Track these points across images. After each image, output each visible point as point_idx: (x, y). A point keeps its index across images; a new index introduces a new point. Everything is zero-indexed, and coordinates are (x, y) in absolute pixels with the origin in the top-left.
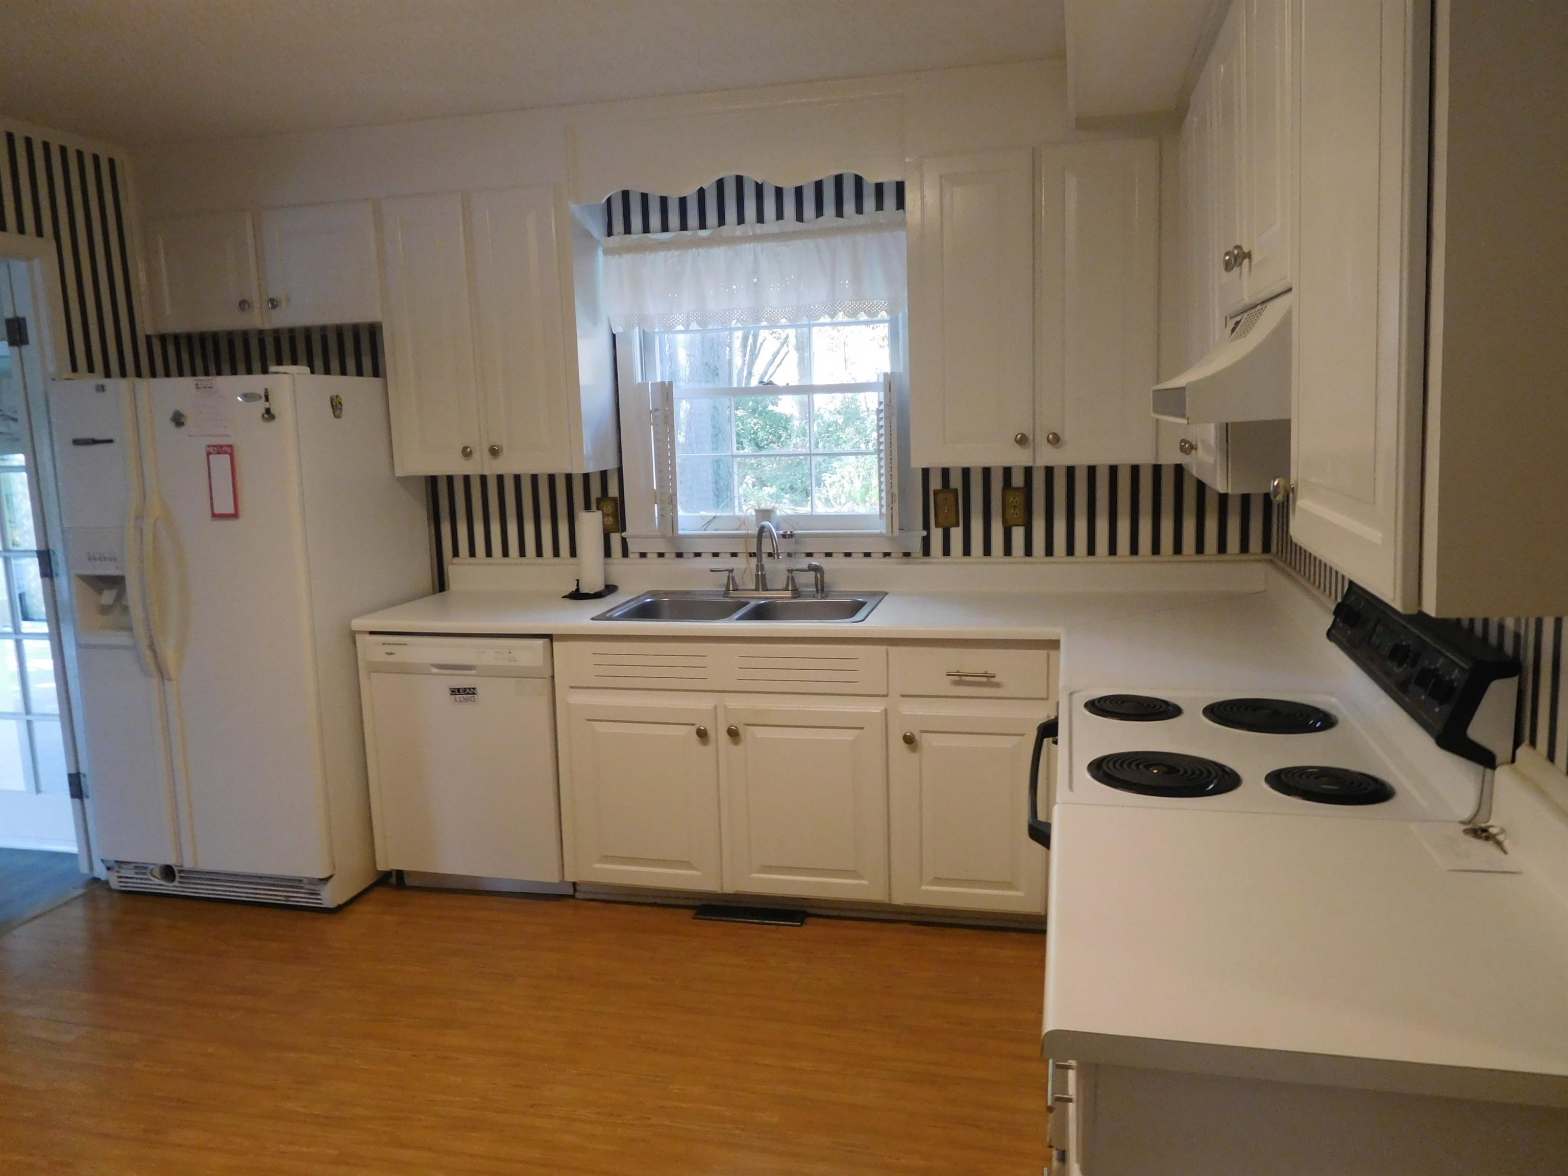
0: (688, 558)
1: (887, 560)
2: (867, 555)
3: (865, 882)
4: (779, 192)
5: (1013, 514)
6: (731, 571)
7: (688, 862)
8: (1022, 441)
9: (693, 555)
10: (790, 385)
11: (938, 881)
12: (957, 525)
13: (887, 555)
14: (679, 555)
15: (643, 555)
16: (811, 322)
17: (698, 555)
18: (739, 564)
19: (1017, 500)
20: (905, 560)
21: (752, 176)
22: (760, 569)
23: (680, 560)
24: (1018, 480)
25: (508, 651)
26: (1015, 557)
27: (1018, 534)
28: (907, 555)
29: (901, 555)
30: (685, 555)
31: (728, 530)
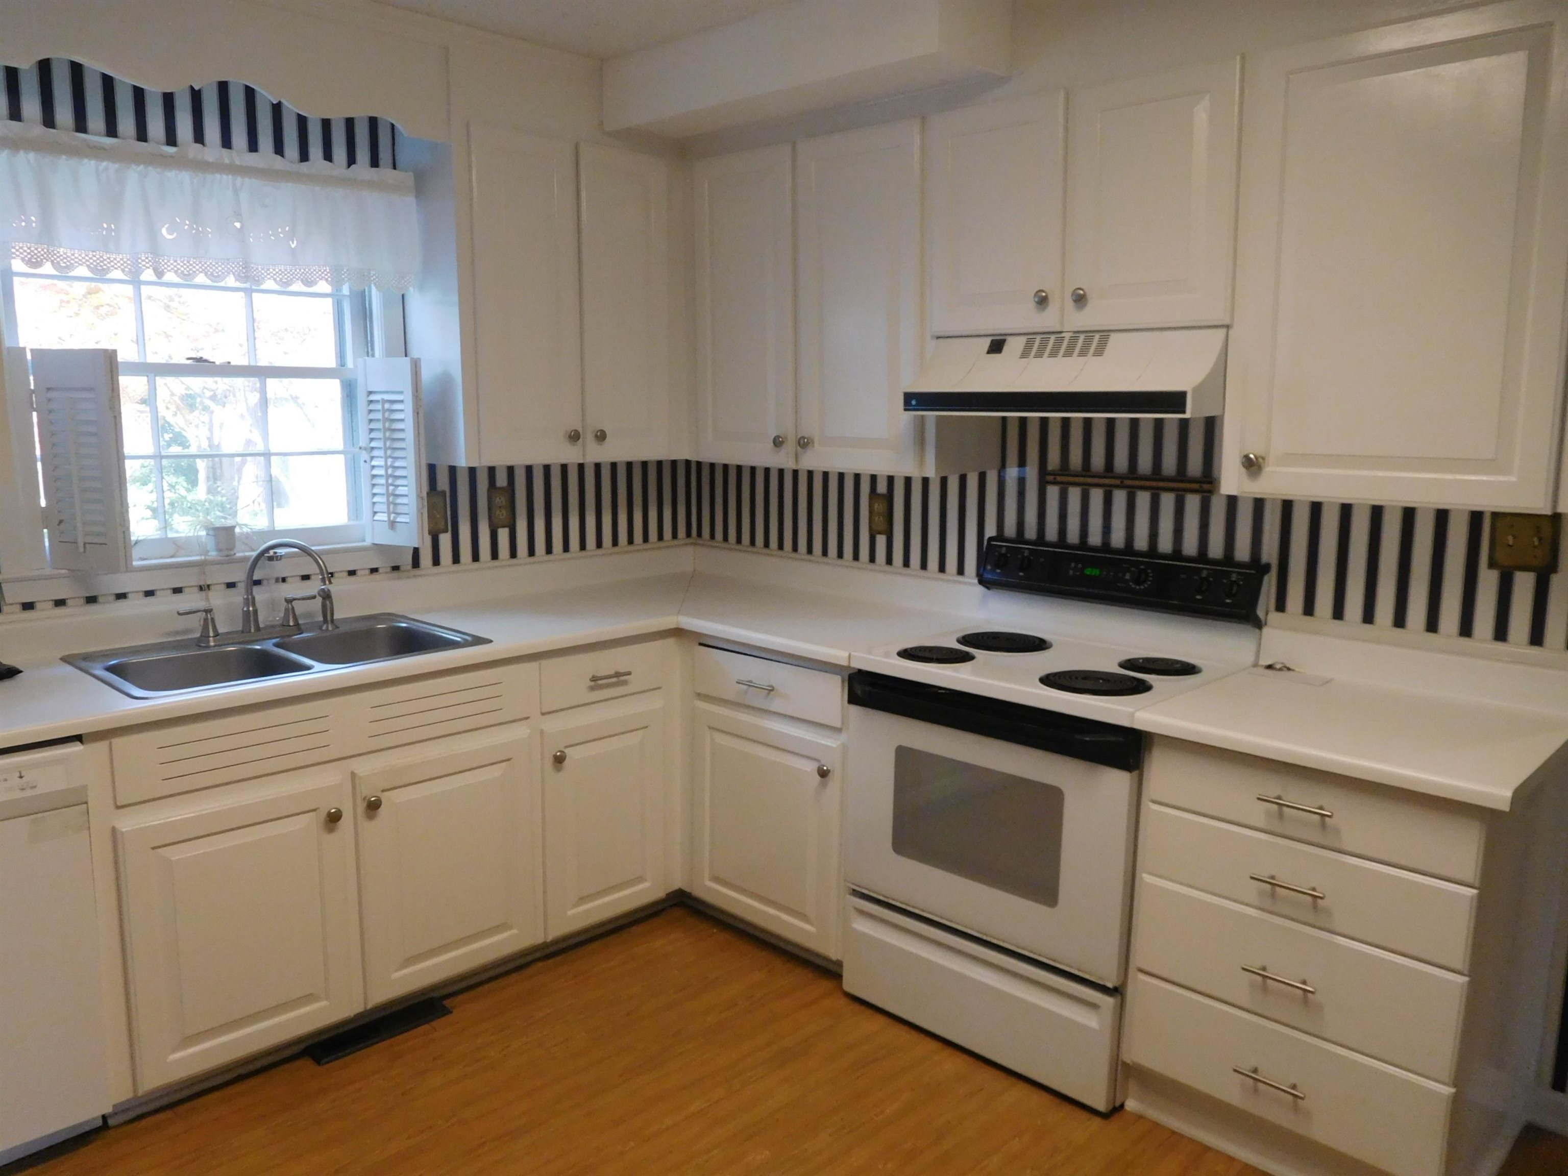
0: (108, 602)
1: (375, 576)
2: (352, 573)
3: (514, 931)
4: (168, 100)
5: (499, 515)
6: (208, 611)
7: (311, 994)
8: (574, 437)
9: (113, 597)
10: (232, 364)
11: (582, 900)
12: (446, 531)
13: (374, 571)
14: (91, 600)
15: (28, 606)
16: (254, 287)
17: (121, 596)
18: (219, 600)
19: (501, 500)
20: (396, 574)
21: (94, 65)
22: (250, 604)
23: (93, 608)
24: (502, 480)
25: (18, 775)
26: (503, 560)
27: (503, 535)
28: (396, 568)
29: (389, 570)
30: (100, 599)
31: (161, 558)
